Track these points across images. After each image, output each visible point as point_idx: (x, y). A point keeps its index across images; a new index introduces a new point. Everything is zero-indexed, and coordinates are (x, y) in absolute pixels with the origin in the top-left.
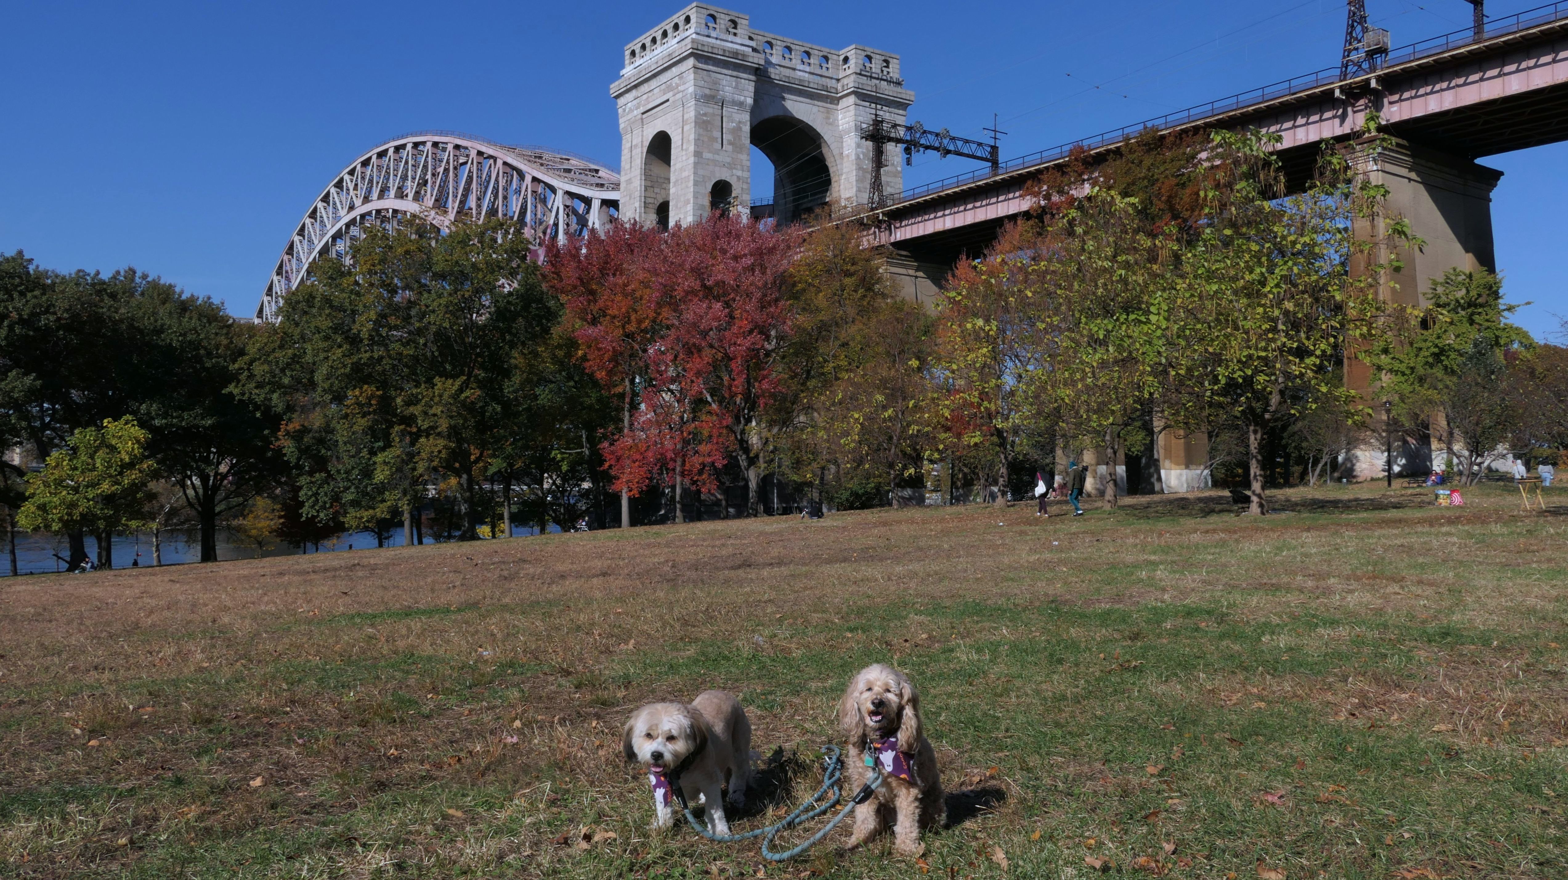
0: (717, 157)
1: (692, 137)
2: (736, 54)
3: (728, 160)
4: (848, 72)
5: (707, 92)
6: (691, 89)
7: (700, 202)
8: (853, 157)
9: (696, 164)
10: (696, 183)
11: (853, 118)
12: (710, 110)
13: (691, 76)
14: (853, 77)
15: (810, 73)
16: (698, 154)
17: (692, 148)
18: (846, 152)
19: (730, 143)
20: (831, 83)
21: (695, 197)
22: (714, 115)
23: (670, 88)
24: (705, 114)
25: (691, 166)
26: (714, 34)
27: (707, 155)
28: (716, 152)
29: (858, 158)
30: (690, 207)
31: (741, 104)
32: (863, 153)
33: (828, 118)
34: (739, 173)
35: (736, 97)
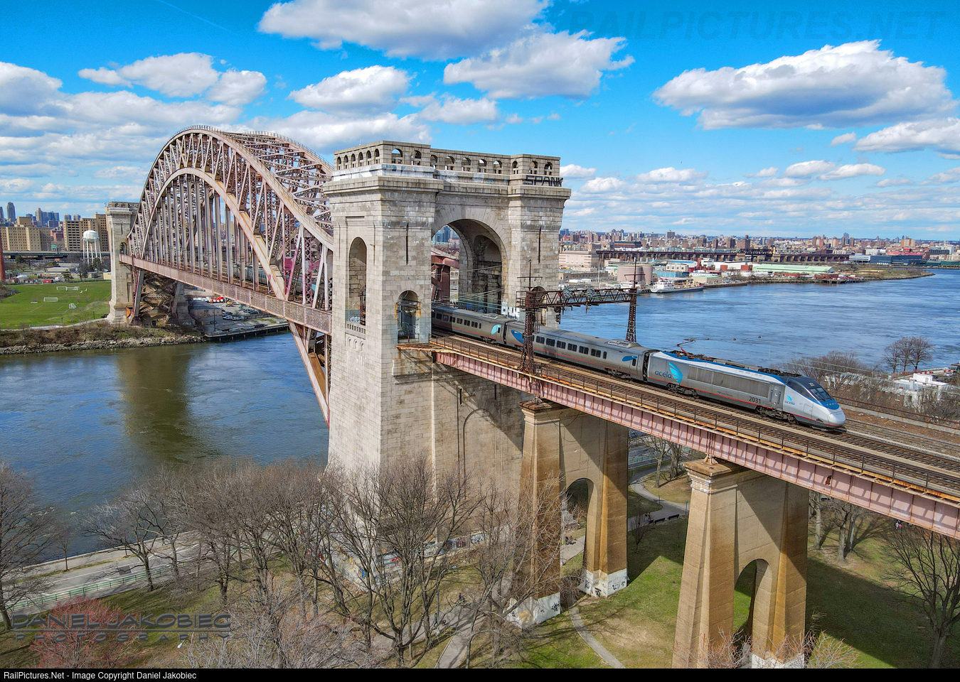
0: (402, 273)
1: (381, 258)
2: (418, 183)
3: (412, 273)
4: (517, 176)
5: (394, 219)
6: (380, 218)
7: (388, 312)
8: (519, 249)
9: (384, 282)
10: (384, 298)
11: (519, 218)
12: (396, 234)
13: (379, 206)
14: (521, 182)
15: (486, 179)
16: (386, 273)
17: (381, 268)
18: (513, 243)
19: (414, 258)
20: (502, 186)
21: (384, 310)
22: (400, 237)
23: (364, 208)
24: (392, 238)
25: (381, 283)
26: (399, 167)
27: (394, 273)
28: (402, 269)
29: (523, 250)
30: (380, 317)
31: (423, 224)
32: (527, 245)
33: (499, 215)
34: (422, 282)
35: (419, 219)
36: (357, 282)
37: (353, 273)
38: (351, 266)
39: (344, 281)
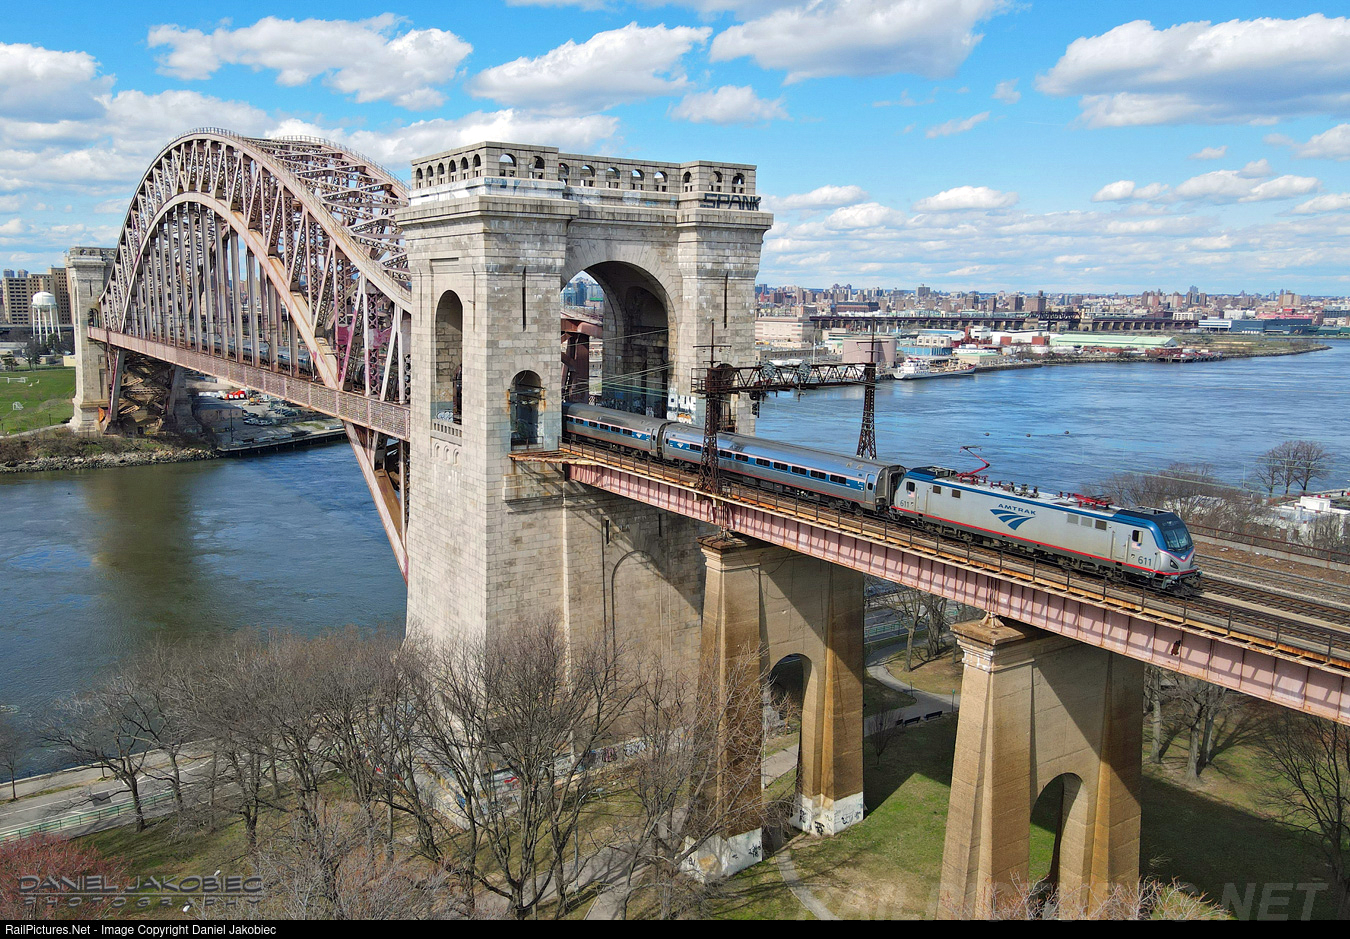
0: (517, 343)
1: (484, 321)
2: (540, 207)
3: (532, 344)
4: (691, 195)
5: (503, 261)
6: (482, 260)
7: (496, 404)
8: (694, 307)
9: (489, 358)
10: (490, 382)
11: (694, 258)
12: (508, 284)
13: (480, 241)
14: (696, 204)
15: (644, 200)
16: (492, 344)
17: (484, 337)
18: (685, 297)
19: (535, 321)
20: (667, 210)
21: (490, 400)
22: (513, 289)
23: (458, 246)
24: (501, 290)
25: (484, 359)
26: (510, 181)
27: (504, 343)
28: (516, 337)
29: (701, 307)
30: (483, 411)
31: (548, 269)
32: (707, 301)
33: (663, 254)
34: (547, 358)
35: (542, 262)
36: (448, 359)
37: (442, 345)
38: (439, 334)
39: (428, 358)
